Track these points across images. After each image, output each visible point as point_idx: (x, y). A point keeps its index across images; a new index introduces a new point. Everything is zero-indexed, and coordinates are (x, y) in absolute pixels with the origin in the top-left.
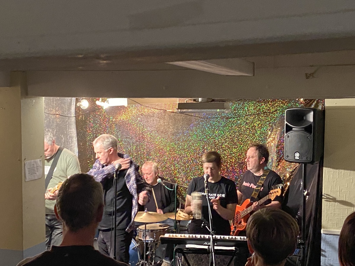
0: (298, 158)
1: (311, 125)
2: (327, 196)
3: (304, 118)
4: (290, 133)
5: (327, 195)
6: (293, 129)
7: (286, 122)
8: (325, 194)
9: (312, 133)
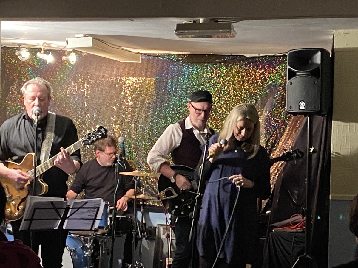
1: (318, 68)
3: (310, 62)
4: (293, 79)
6: (297, 74)
9: (319, 77)
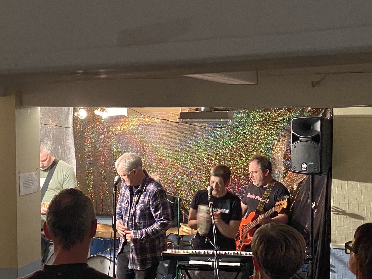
0: (306, 169)
1: (318, 135)
2: (336, 209)
3: (312, 127)
4: (297, 143)
5: (335, 207)
6: (300, 139)
7: (292, 132)
8: (333, 206)
9: (319, 143)
